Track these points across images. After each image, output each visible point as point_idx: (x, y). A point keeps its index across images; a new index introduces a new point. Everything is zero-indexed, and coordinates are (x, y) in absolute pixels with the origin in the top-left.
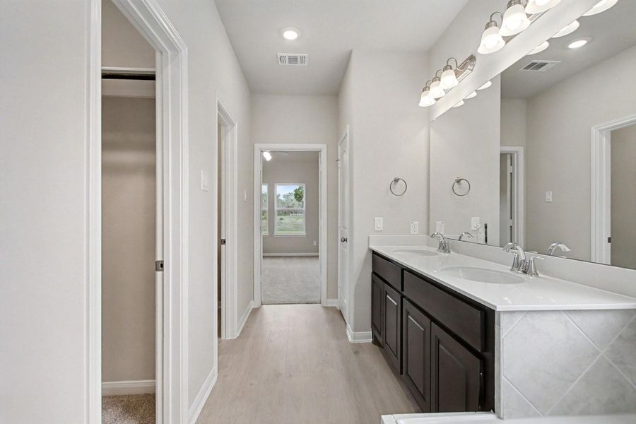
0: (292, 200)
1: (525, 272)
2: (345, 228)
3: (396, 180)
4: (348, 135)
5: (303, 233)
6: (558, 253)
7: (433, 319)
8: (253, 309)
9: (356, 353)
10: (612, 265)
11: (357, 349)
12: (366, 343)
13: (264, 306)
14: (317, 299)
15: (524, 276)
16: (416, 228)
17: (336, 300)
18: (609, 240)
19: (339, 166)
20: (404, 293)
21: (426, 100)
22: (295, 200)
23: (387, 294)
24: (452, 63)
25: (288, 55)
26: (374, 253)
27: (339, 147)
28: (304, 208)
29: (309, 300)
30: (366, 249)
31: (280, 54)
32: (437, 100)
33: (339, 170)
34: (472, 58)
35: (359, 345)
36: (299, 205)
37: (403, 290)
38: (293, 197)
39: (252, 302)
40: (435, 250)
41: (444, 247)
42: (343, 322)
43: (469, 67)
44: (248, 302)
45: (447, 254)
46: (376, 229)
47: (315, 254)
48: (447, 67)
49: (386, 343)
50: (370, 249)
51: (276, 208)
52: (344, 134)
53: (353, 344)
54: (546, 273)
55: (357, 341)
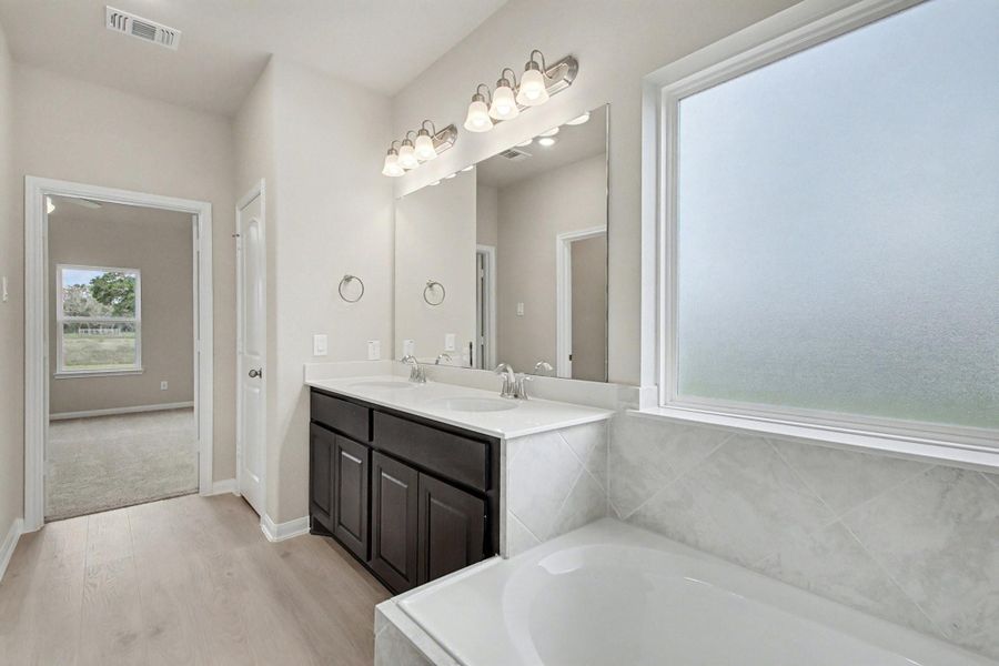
0: (84, 301)
1: (516, 396)
2: (256, 354)
3: (348, 279)
4: (263, 196)
5: (137, 366)
6: (543, 373)
7: (420, 469)
8: (23, 537)
9: (286, 555)
10: (573, 378)
11: (286, 550)
12: (299, 538)
13: (54, 526)
14: (190, 487)
15: (515, 401)
16: (376, 350)
17: (233, 480)
18: (571, 357)
19: (239, 245)
20: (373, 444)
21: (392, 167)
22: (91, 301)
23: (341, 450)
24: (428, 127)
25: (133, 16)
26: (314, 390)
27: (238, 213)
28: (137, 318)
29: (168, 491)
30: (300, 386)
31: (111, 9)
32: (406, 170)
33: (239, 253)
34: (452, 129)
35: (289, 543)
36: (104, 310)
37: (371, 439)
38: (87, 295)
39: (19, 521)
40: (406, 380)
41: (418, 375)
42: (251, 516)
43: (450, 139)
44: (10, 523)
45: (422, 384)
46: (316, 353)
47: (186, 404)
48: (423, 132)
49: (340, 524)
50: (306, 386)
51: (62, 317)
52: (253, 192)
53: (278, 545)
54: (533, 395)
55: (283, 537)
